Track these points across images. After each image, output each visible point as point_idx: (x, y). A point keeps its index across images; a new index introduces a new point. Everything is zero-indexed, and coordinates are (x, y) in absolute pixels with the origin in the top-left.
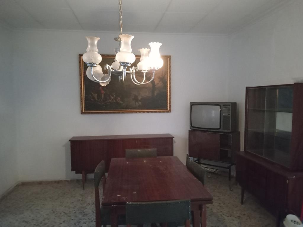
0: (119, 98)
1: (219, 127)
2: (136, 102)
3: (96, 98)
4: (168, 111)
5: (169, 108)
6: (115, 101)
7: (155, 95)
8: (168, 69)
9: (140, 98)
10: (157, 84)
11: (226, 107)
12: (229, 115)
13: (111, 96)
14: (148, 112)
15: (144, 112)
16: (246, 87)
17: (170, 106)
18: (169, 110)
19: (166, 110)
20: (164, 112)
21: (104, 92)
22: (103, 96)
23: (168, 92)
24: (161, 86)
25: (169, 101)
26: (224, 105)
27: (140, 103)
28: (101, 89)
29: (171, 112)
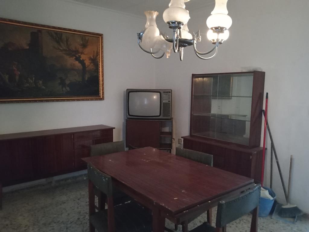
0: (41, 82)
1: (159, 115)
2: (62, 88)
3: (7, 81)
4: (101, 99)
5: (102, 95)
6: (34, 86)
7: (86, 79)
8: (100, 50)
9: (67, 82)
10: (88, 66)
11: (166, 94)
12: (169, 102)
13: (29, 79)
14: (78, 100)
15: (74, 100)
16: (192, 74)
17: (103, 93)
18: (101, 97)
19: (99, 97)
20: (96, 100)
21: (19, 73)
22: (17, 78)
23: (100, 77)
24: (93, 69)
25: (102, 88)
26: (164, 92)
27: (68, 89)
28: (14, 68)
29: (104, 100)
